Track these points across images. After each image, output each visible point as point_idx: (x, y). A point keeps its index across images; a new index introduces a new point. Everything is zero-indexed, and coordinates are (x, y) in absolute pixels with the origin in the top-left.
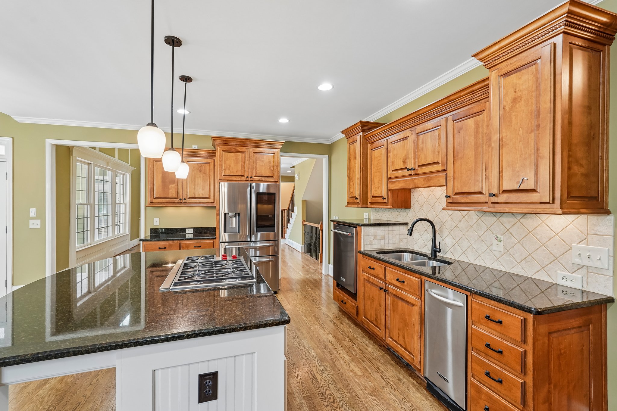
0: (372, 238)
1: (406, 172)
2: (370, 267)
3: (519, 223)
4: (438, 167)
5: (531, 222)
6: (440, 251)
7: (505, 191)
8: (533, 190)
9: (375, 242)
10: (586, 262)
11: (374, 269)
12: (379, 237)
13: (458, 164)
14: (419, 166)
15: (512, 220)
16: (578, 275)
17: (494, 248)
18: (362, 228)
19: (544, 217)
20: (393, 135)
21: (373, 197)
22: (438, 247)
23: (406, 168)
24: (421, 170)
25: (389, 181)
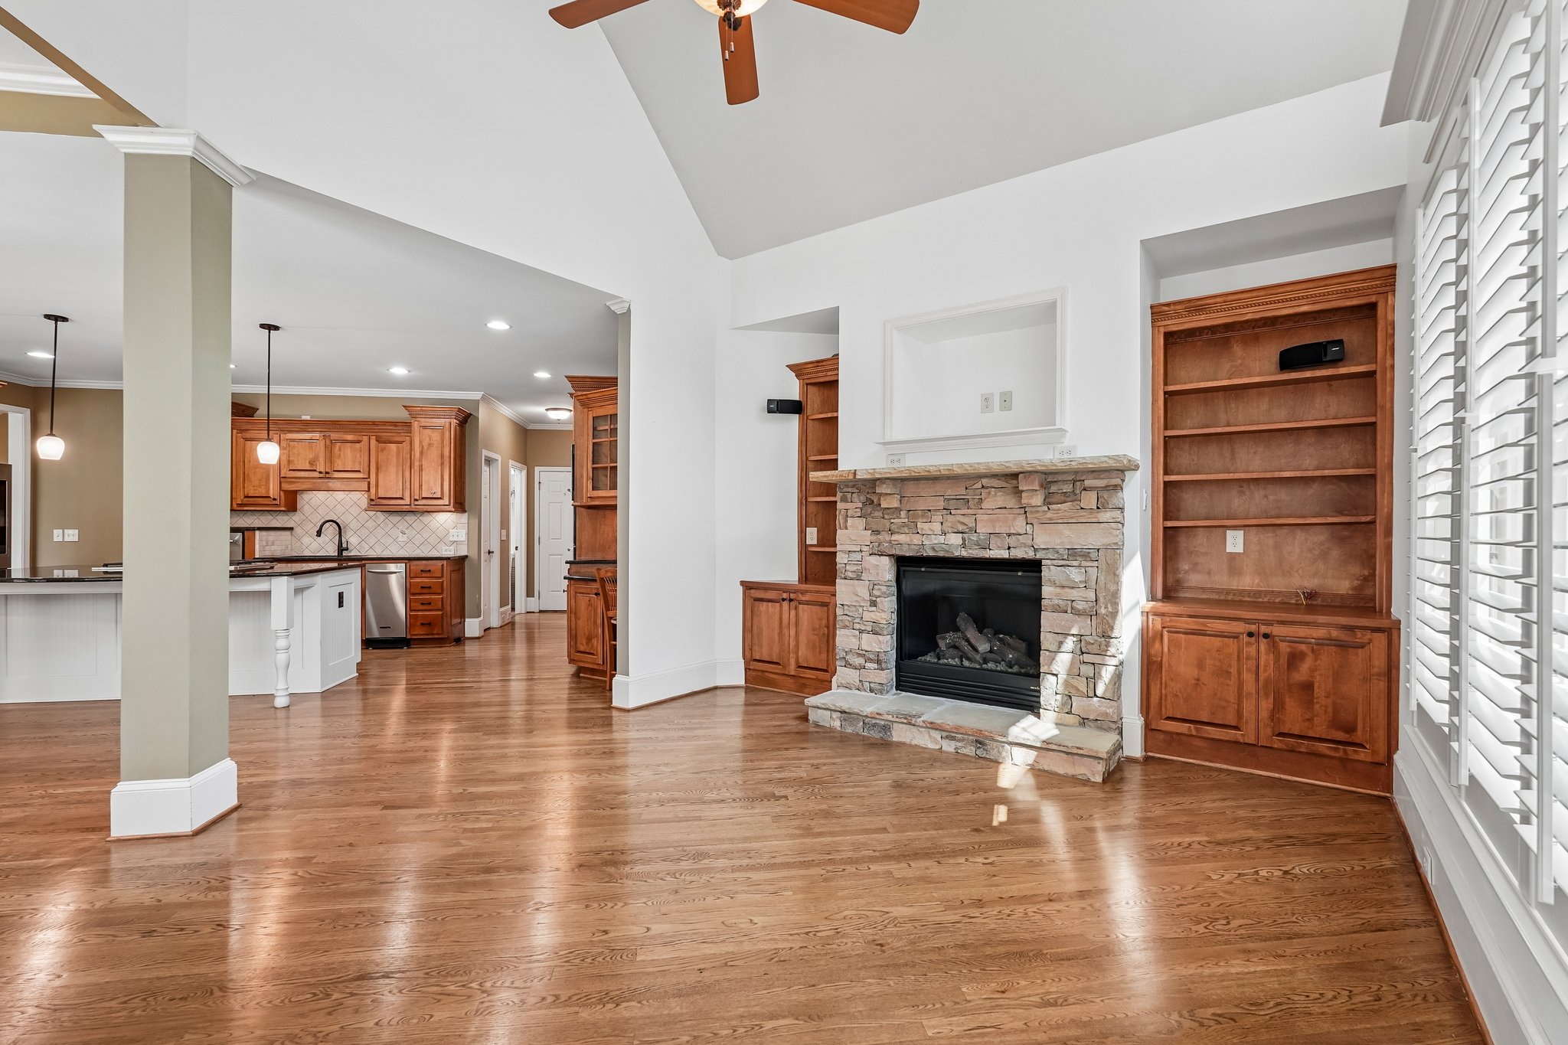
0: (265, 544)
1: (316, 474)
4: (360, 475)
5: (426, 518)
6: (347, 549)
7: (423, 498)
8: (442, 497)
9: (267, 548)
10: (456, 539)
12: (270, 543)
13: (381, 476)
14: (334, 471)
15: (414, 518)
16: (452, 547)
17: (400, 539)
18: (257, 532)
19: (434, 514)
20: (291, 432)
21: (245, 497)
22: (344, 546)
23: (315, 470)
24: (337, 475)
25: (282, 480)
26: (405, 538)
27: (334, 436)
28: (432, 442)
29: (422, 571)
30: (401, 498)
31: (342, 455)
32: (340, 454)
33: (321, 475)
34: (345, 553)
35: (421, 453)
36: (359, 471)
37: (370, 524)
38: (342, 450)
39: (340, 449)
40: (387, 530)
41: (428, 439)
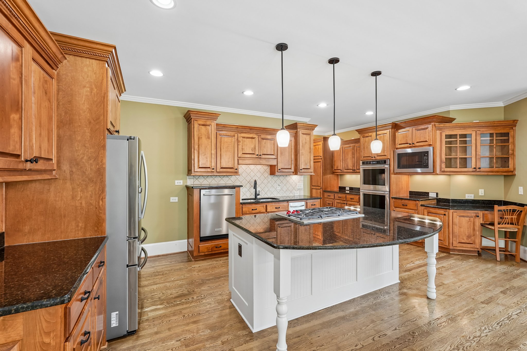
1: (255, 156)
2: (252, 210)
3: (285, 179)
4: (274, 157)
7: (303, 169)
8: (309, 169)
10: (300, 188)
11: (256, 209)
13: (282, 157)
14: (263, 154)
16: (298, 192)
17: (278, 189)
18: (241, 188)
20: (242, 133)
21: (221, 168)
22: (258, 193)
23: (254, 154)
24: (264, 156)
25: (239, 158)
26: (279, 188)
27: (263, 136)
28: (306, 141)
29: (312, 205)
30: (290, 169)
31: (266, 146)
32: (265, 146)
33: (257, 157)
34: (258, 197)
35: (302, 146)
36: (273, 155)
37: (265, 181)
38: (266, 144)
39: (265, 143)
40: (272, 184)
41: (305, 140)
